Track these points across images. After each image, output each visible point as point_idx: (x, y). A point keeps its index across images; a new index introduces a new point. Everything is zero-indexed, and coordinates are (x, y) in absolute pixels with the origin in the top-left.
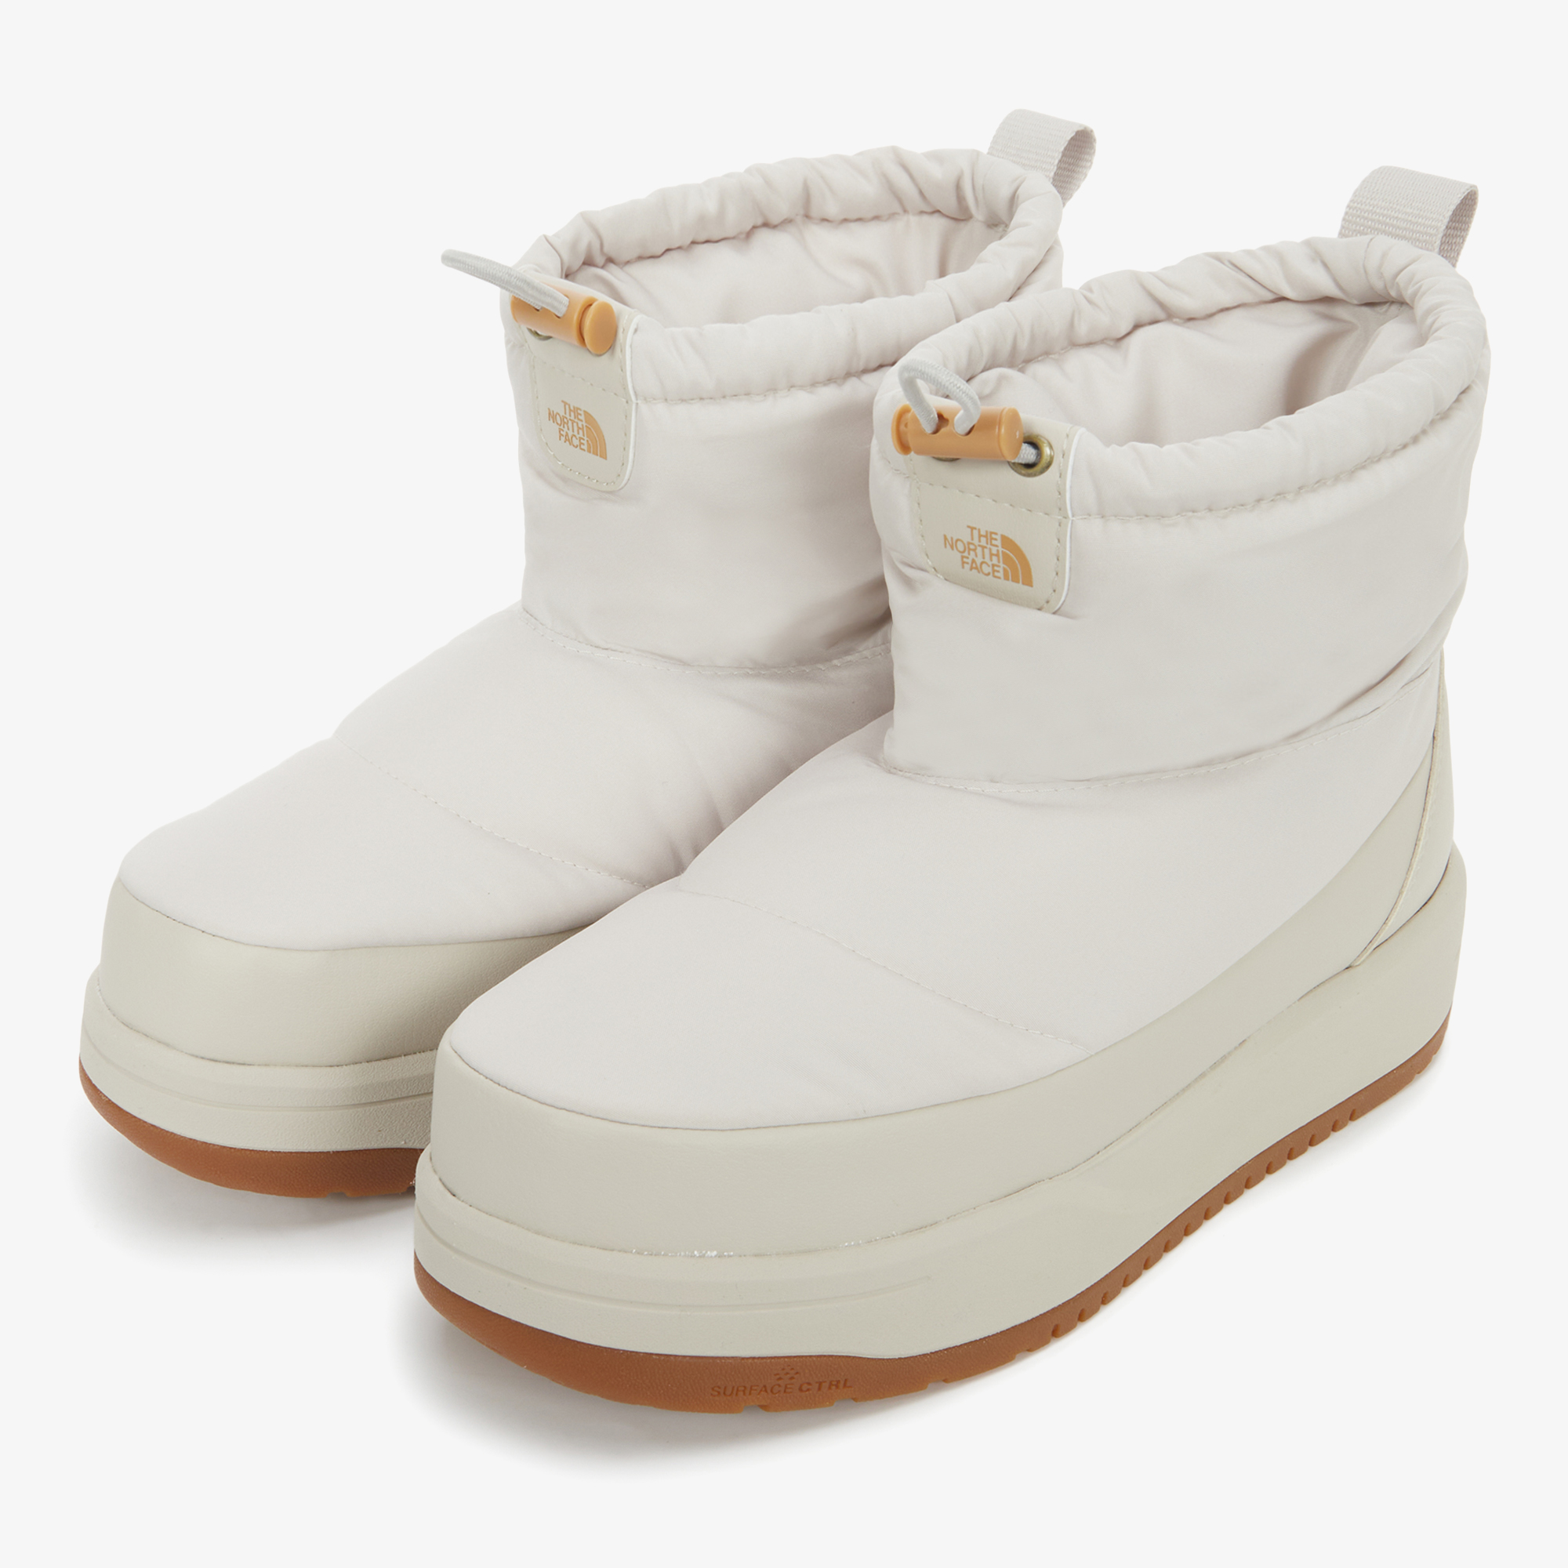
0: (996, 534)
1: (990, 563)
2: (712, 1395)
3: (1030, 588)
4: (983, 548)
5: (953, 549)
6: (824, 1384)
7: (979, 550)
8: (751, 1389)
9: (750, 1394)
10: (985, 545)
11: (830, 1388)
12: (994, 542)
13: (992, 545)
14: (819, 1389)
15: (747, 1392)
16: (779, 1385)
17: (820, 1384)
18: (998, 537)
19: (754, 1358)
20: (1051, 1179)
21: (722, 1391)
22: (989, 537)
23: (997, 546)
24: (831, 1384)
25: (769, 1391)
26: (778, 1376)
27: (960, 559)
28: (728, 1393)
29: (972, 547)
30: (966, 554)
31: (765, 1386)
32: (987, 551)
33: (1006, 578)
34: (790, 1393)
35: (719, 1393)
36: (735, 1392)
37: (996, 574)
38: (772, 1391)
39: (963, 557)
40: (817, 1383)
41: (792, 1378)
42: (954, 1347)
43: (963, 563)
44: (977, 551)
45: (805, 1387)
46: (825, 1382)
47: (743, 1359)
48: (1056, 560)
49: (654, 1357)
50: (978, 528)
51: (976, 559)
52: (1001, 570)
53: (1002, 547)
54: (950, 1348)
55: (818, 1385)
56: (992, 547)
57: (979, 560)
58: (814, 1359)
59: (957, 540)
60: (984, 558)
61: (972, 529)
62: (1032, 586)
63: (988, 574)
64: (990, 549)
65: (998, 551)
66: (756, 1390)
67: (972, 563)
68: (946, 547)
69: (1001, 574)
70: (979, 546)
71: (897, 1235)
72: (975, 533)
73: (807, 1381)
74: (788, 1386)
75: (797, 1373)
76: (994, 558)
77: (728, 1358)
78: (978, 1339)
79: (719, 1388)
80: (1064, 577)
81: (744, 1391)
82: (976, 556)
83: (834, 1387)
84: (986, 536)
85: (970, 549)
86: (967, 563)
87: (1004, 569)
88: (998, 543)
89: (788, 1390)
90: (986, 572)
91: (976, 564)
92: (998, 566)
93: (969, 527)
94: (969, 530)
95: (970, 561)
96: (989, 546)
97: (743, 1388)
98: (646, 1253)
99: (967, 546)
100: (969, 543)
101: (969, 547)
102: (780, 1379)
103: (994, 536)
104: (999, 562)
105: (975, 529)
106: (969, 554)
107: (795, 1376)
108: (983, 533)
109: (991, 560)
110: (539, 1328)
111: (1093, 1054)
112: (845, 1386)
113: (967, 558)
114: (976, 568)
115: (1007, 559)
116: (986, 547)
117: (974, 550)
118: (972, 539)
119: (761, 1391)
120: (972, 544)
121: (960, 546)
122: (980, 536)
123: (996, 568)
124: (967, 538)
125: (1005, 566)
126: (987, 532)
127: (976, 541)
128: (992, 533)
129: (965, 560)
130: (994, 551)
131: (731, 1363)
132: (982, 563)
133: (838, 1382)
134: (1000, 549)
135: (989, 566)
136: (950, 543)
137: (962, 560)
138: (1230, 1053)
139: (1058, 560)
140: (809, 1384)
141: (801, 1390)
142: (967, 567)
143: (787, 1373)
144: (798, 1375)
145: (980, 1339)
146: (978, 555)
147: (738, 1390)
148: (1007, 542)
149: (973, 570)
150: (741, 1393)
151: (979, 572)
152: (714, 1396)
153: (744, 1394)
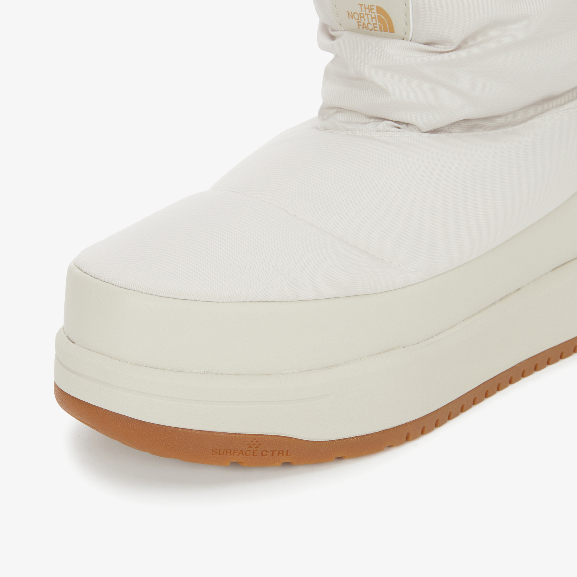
0: (373, 6)
1: (372, 23)
2: (212, 454)
3: (393, 34)
4: (368, 15)
5: (353, 19)
6: (275, 452)
7: (366, 16)
8: (234, 452)
9: (234, 455)
10: (369, 13)
11: (278, 455)
12: (373, 11)
13: (372, 12)
14: (273, 455)
15: (232, 453)
16: (250, 451)
17: (273, 452)
18: (375, 8)
19: (236, 434)
20: (404, 347)
21: (218, 452)
22: (370, 9)
23: (374, 13)
24: (279, 453)
25: (244, 454)
26: (249, 446)
27: (357, 23)
28: (221, 453)
29: (362, 15)
30: (359, 20)
31: (242, 451)
32: (369, 16)
33: (381, 31)
34: (256, 456)
35: (216, 453)
36: (225, 453)
37: (376, 29)
38: (246, 455)
39: (358, 22)
40: (271, 451)
41: (257, 447)
42: (349, 438)
43: (359, 25)
44: (365, 17)
45: (264, 453)
46: (276, 451)
47: (229, 434)
48: (405, 16)
49: (180, 430)
50: (364, 4)
51: (365, 22)
52: (378, 26)
53: (377, 13)
54: (347, 438)
55: (272, 452)
56: (372, 14)
57: (366, 23)
58: (270, 437)
59: (355, 13)
60: (368, 21)
61: (361, 5)
62: (394, 32)
63: (372, 30)
64: (371, 15)
65: (375, 15)
66: (237, 453)
67: (363, 25)
68: (349, 18)
69: (378, 29)
70: (366, 14)
71: (316, 369)
72: (363, 7)
73: (265, 449)
74: (255, 452)
75: (260, 444)
76: (374, 20)
77: (221, 433)
78: (363, 435)
79: (216, 450)
80: (410, 25)
81: (230, 453)
82: (365, 20)
83: (281, 455)
84: (368, 8)
85: (361, 17)
86: (361, 25)
87: (379, 25)
88: (375, 11)
89: (255, 454)
90: (371, 28)
91: (365, 25)
92: (376, 24)
93: (359, 4)
94: (360, 6)
95: (362, 24)
96: (370, 13)
97: (230, 451)
98: (176, 370)
99: (359, 15)
100: (360, 14)
101: (361, 16)
102: (250, 447)
103: (372, 7)
104: (376, 22)
105: (362, 5)
106: (361, 20)
107: (259, 446)
108: (367, 7)
109: (372, 21)
110: (117, 412)
111: (428, 278)
112: (287, 455)
113: (360, 22)
114: (365, 27)
115: (380, 20)
116: (369, 14)
117: (363, 17)
118: (362, 11)
119: (240, 453)
120: (362, 14)
121: (356, 16)
122: (365, 8)
123: (375, 25)
124: (359, 12)
125: (380, 23)
126: (368, 5)
127: (364, 12)
128: (371, 6)
129: (359, 23)
130: (373, 16)
131: (223, 436)
132: (368, 24)
133: (283, 451)
134: (376, 14)
135: (371, 25)
136: (351, 15)
137: (358, 24)
138: (510, 294)
139: (406, 16)
140: (267, 451)
141: (262, 454)
142: (361, 27)
143: (254, 444)
144: (260, 445)
145: (364, 435)
146: (365, 19)
147: (227, 452)
148: (380, 10)
149: (364, 29)
150: (228, 454)
151: (367, 29)
152: (214, 454)
153: (230, 454)
